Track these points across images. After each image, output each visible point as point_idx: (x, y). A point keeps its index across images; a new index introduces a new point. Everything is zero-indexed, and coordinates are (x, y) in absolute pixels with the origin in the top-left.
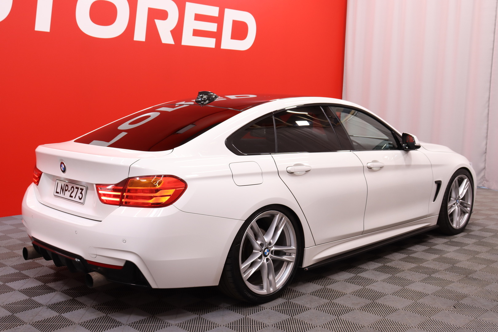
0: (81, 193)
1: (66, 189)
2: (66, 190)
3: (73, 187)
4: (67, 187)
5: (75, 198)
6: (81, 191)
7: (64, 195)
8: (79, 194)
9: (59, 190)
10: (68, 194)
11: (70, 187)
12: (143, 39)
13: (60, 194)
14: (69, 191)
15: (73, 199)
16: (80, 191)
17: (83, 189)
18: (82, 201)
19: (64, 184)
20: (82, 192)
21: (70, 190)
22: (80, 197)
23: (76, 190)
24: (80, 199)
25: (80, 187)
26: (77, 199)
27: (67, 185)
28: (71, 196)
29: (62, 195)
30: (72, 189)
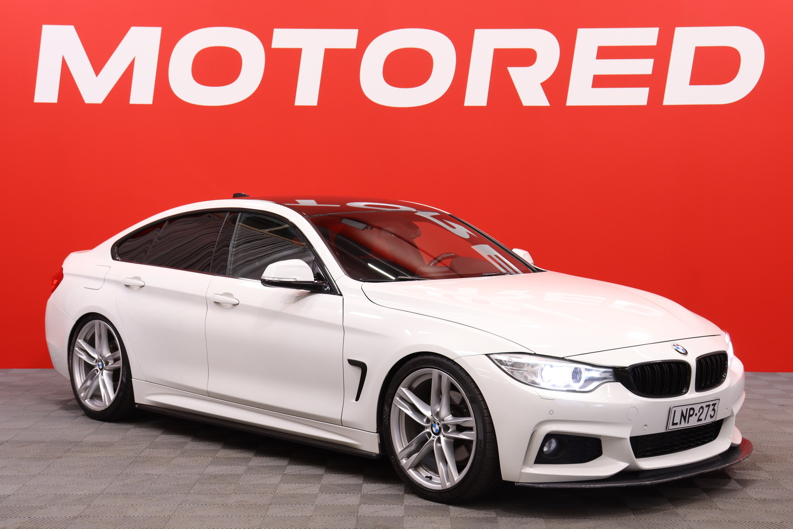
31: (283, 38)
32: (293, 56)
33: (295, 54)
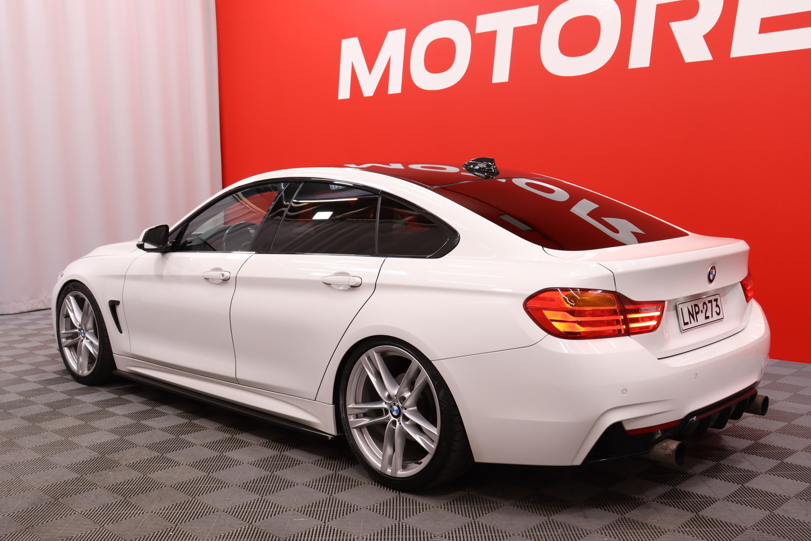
0: (717, 306)
1: (697, 311)
2: (697, 313)
3: (705, 303)
4: (697, 308)
5: (712, 317)
6: (716, 302)
7: (697, 321)
8: (716, 309)
9: (687, 320)
10: (701, 317)
11: (701, 306)
12: (645, 63)
13: (691, 323)
14: (702, 312)
15: (710, 319)
16: (714, 304)
17: (717, 299)
18: (720, 316)
19: (692, 306)
20: (718, 304)
21: (702, 309)
22: (718, 312)
23: (709, 305)
24: (718, 314)
25: (712, 298)
26: (716, 317)
27: (696, 305)
28: (707, 318)
29: (694, 324)
30: (705, 306)
31: (485, 23)
32: (491, 37)
33: (491, 36)
